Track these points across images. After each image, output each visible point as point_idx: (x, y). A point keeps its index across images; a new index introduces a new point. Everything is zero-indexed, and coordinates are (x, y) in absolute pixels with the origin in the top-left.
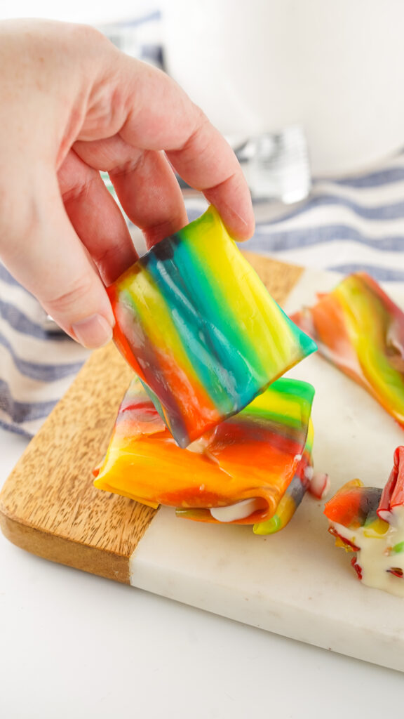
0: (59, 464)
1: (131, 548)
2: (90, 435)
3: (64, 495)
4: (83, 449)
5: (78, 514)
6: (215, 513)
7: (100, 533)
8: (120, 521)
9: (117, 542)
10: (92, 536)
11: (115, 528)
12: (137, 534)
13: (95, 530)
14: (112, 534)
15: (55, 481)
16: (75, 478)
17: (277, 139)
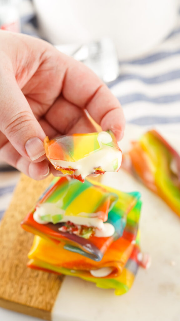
0: (8, 258)
1: (52, 306)
2: (22, 238)
3: (13, 277)
4: (19, 248)
5: (21, 288)
6: (93, 273)
7: (34, 299)
8: (44, 291)
9: (44, 304)
10: (31, 301)
11: (41, 294)
12: (54, 298)
13: (31, 297)
14: (40, 299)
15: (7, 268)
16: (17, 266)
17: (98, 45)
